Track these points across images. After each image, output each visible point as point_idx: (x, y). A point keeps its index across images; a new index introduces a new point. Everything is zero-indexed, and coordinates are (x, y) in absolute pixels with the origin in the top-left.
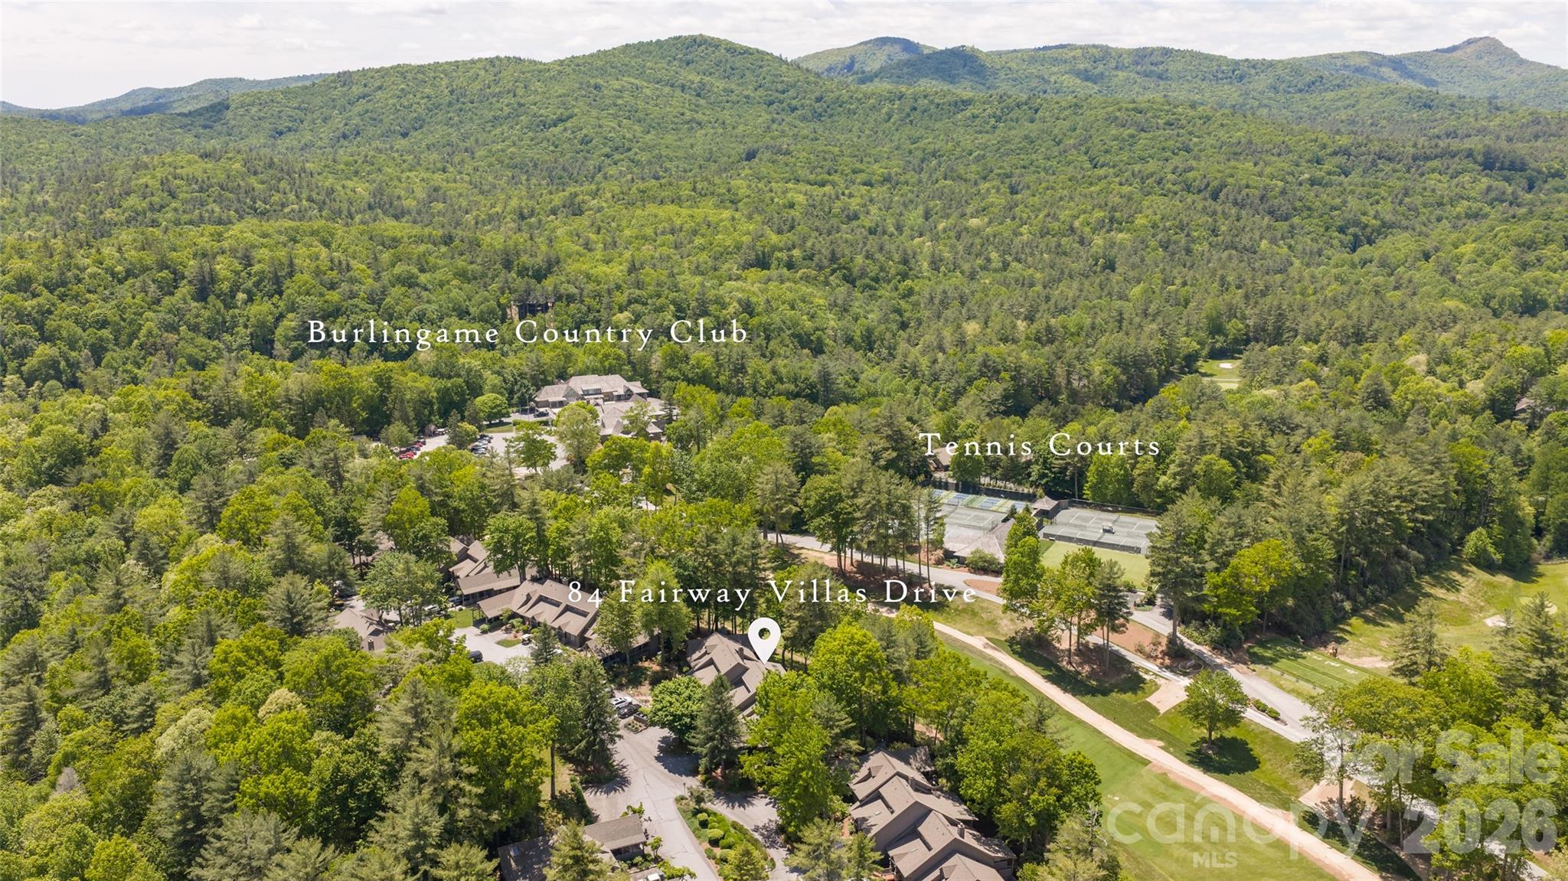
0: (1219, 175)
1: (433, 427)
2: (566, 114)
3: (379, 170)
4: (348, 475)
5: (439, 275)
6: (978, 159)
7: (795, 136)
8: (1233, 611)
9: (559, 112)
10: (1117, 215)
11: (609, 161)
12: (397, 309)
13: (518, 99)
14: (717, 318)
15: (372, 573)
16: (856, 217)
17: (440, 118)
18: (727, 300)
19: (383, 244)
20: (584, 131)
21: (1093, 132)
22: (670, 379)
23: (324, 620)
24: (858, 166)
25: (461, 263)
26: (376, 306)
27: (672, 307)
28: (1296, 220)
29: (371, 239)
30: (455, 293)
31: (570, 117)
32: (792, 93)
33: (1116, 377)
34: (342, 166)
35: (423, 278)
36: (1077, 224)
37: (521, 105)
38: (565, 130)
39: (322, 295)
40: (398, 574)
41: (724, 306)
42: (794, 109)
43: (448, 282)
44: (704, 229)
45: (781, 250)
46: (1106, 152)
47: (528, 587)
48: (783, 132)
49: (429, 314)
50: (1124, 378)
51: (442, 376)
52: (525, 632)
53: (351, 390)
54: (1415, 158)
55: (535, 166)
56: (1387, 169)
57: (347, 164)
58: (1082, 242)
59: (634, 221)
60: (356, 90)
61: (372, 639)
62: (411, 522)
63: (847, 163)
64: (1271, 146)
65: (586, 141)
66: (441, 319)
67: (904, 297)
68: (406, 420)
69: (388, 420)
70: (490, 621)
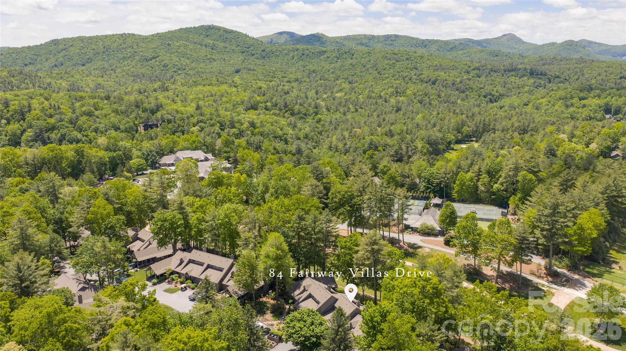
0: (434, 76)
1: (107, 176)
2: (157, 55)
3: (72, 76)
4: (60, 196)
5: (104, 112)
6: (333, 73)
7: (255, 64)
8: (581, 249)
9: (153, 54)
10: (399, 90)
11: (176, 74)
12: (84, 126)
13: (134, 50)
14: (239, 129)
15: (78, 251)
16: (288, 93)
17: (99, 58)
18: (243, 121)
19: (76, 99)
20: (165, 62)
21: (378, 62)
22: (226, 152)
23: (47, 283)
24: (284, 75)
25: (115, 106)
26: (73, 125)
27: (218, 124)
28: (468, 93)
29: (70, 97)
30: (112, 119)
31: (157, 57)
32: (252, 48)
33: (428, 149)
34: (55, 75)
35: (97, 113)
36: (382, 94)
37: (136, 52)
38: (156, 61)
39: (45, 120)
40: (97, 250)
41: (242, 124)
42: (253, 55)
43: (109, 115)
44: (226, 95)
45: (262, 103)
46: (384, 69)
47: (180, 255)
48: (250, 63)
49: (100, 129)
50: (431, 149)
51: (111, 151)
52: (182, 283)
53: (62, 158)
54: (505, 71)
55: (144, 76)
56: (495, 75)
57: (57, 74)
58: (386, 102)
59: (193, 92)
60: (61, 47)
61: (81, 293)
62: (102, 219)
63: (280, 74)
64: (449, 67)
65: (165, 66)
66: (106, 131)
67: (317, 122)
68: (93, 172)
69: (83, 171)
70: (158, 277)
